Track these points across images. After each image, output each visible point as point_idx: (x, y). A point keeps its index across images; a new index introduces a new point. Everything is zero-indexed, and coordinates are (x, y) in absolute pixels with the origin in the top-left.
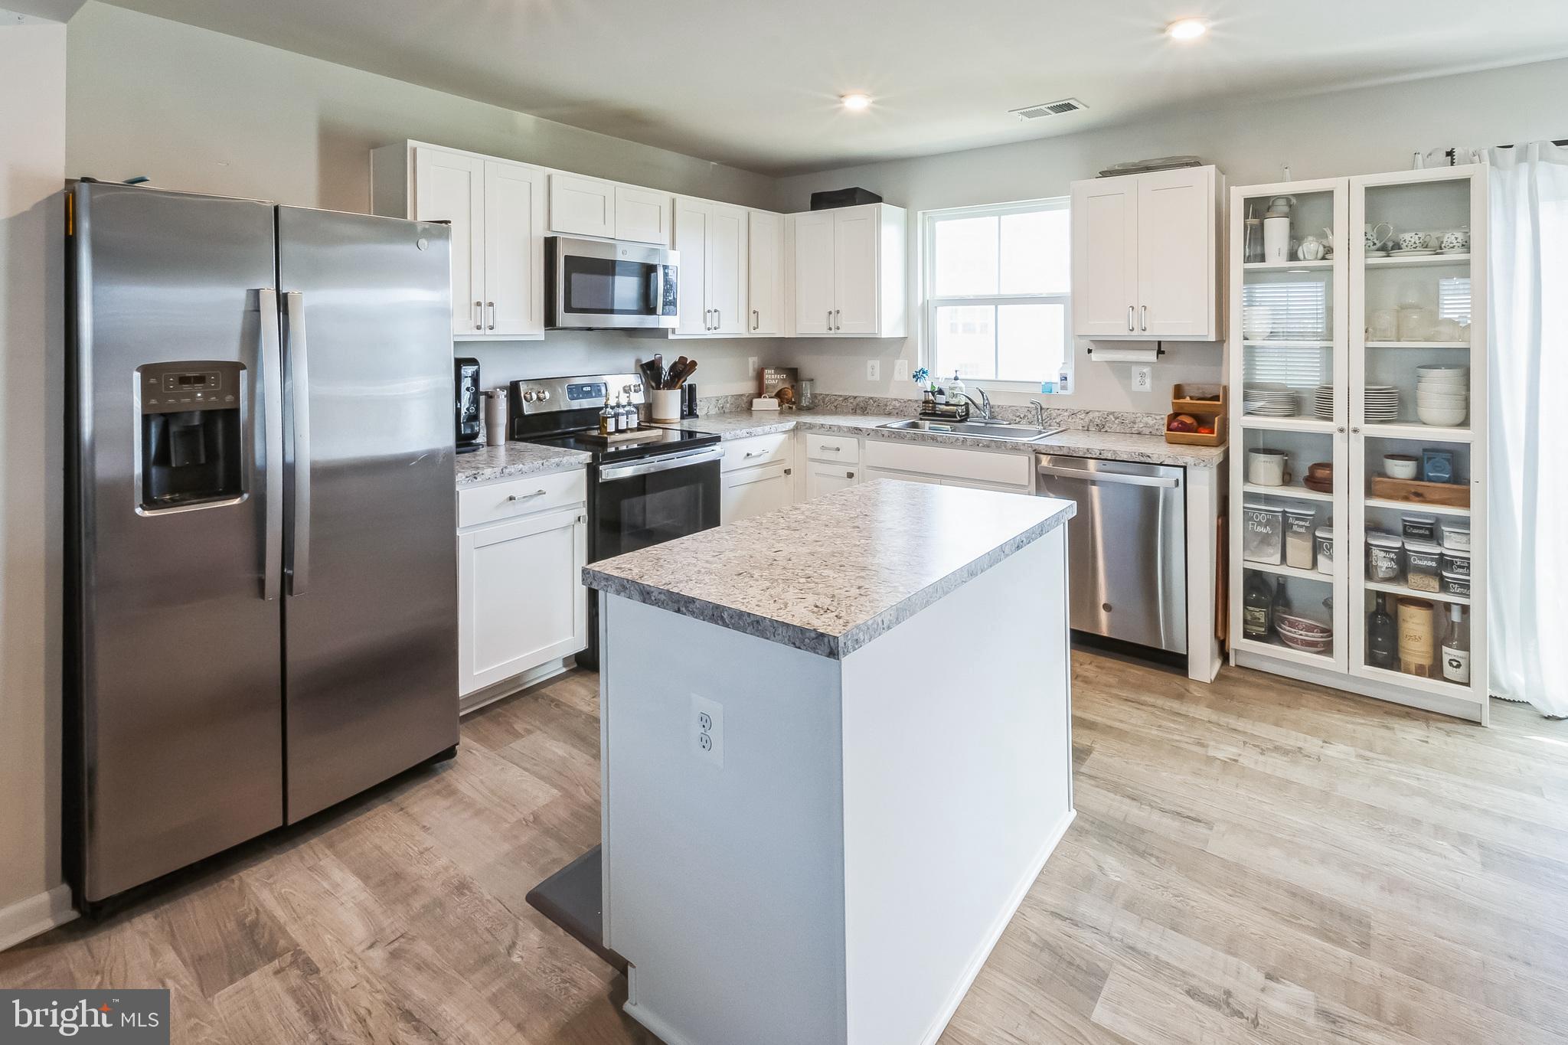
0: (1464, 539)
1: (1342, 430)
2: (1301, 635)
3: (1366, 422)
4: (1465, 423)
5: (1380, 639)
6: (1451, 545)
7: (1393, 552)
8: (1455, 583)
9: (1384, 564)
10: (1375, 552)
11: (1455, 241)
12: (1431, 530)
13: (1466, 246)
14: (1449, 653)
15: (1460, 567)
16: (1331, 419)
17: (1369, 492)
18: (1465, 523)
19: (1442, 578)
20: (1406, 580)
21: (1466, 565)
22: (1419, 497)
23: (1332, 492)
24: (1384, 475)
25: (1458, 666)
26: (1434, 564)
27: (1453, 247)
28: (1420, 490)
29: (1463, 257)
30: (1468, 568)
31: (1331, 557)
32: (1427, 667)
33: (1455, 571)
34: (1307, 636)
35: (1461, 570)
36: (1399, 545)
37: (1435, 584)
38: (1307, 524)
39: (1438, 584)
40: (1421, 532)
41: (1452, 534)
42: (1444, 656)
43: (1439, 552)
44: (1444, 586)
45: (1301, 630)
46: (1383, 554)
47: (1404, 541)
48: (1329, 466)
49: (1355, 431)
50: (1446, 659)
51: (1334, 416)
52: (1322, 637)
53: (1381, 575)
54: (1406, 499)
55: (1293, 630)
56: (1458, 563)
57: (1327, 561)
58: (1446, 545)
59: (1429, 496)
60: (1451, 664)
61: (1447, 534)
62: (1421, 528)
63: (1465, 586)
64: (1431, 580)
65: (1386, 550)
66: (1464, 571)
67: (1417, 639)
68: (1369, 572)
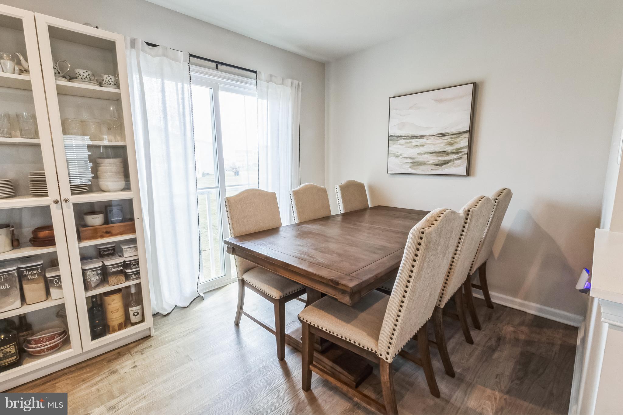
0: (133, 250)
1: (56, 202)
2: (46, 345)
3: (72, 194)
4: (128, 188)
5: (97, 322)
6: (128, 255)
7: (98, 270)
8: (132, 274)
9: (94, 279)
10: (89, 273)
11: (110, 80)
12: (114, 250)
13: (117, 85)
14: (132, 310)
15: (134, 265)
16: (47, 196)
17: (80, 238)
18: (134, 241)
19: (126, 273)
20: (108, 283)
21: (136, 263)
22: (109, 233)
23: (55, 244)
24: (86, 226)
25: (138, 314)
26: (122, 268)
27: (110, 84)
28: (109, 230)
29: (116, 91)
30: (138, 264)
31: (60, 287)
32: (123, 323)
33: (132, 268)
34: (50, 344)
35: (135, 267)
36: (100, 264)
37: (123, 278)
38: (39, 271)
39: (124, 277)
40: (109, 252)
41: (128, 249)
42: (130, 312)
43: (123, 261)
44: (127, 277)
45: (45, 342)
46: (93, 273)
47: (102, 260)
48: (50, 227)
49: (66, 201)
50: (131, 314)
51: (48, 193)
52: (61, 339)
53: (93, 285)
54: (102, 237)
55: (39, 345)
56: (133, 263)
57: (58, 291)
58: (125, 255)
59: (114, 232)
60: (134, 315)
61: (125, 250)
62: (109, 250)
63: (138, 273)
64: (120, 277)
65: (93, 270)
66: (136, 266)
67: (116, 311)
68: (87, 286)
